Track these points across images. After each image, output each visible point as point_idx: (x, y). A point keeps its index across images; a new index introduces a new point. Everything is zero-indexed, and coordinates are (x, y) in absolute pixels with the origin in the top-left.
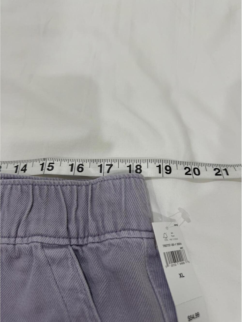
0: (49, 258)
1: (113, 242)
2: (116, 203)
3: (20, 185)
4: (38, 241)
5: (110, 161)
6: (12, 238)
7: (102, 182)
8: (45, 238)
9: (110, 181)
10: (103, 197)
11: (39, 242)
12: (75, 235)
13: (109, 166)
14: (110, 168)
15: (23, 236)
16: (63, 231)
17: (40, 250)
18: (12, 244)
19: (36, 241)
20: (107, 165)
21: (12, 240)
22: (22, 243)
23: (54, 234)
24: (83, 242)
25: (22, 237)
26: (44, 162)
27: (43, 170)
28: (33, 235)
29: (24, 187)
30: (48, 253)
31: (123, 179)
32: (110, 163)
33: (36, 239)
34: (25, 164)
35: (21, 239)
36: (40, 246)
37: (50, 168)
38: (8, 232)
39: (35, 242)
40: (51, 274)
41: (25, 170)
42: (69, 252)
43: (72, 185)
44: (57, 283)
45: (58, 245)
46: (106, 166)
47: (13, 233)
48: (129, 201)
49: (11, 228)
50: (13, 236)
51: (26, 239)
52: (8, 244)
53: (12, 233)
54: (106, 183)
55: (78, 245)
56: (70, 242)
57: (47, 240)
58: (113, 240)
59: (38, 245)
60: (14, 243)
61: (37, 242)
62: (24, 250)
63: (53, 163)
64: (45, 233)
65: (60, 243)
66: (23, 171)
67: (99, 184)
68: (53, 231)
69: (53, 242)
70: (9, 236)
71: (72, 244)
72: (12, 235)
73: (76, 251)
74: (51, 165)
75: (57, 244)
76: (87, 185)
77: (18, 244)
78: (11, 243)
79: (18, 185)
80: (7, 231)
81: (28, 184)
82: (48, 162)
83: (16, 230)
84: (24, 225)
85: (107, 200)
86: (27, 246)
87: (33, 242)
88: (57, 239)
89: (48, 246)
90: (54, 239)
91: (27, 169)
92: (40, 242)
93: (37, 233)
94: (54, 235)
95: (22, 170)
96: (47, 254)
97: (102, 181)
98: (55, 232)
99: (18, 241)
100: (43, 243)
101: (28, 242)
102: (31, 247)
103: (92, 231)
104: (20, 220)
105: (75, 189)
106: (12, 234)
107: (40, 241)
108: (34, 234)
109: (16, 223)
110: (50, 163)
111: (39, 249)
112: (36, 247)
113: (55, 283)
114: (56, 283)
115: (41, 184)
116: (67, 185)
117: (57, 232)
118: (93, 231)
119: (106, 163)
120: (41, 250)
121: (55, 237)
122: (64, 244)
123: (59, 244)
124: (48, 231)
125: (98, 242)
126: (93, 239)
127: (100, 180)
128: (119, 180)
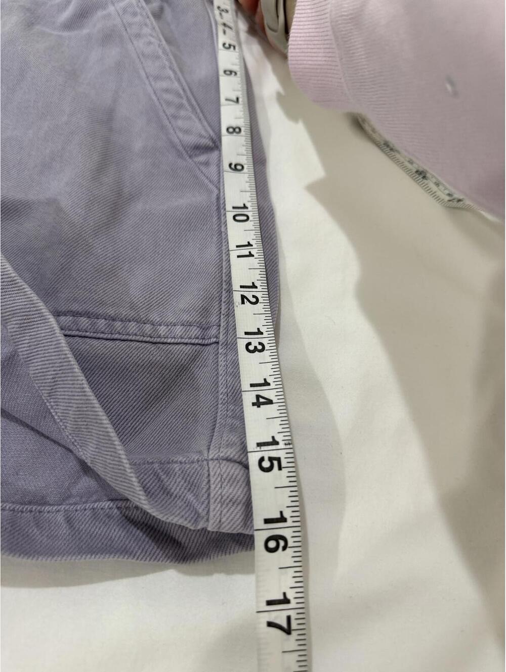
5: (301, 627)
13: (285, 625)
14: (279, 627)
20: (289, 618)
26: (282, 445)
27: (258, 449)
32: (294, 625)
34: (275, 400)
37: (266, 464)
41: (257, 404)
46: (285, 614)
63: (280, 468)
66: (255, 401)
74: (275, 463)
82: (281, 454)
91: (262, 406)
95: (258, 397)
110: (279, 460)
119: (293, 614)
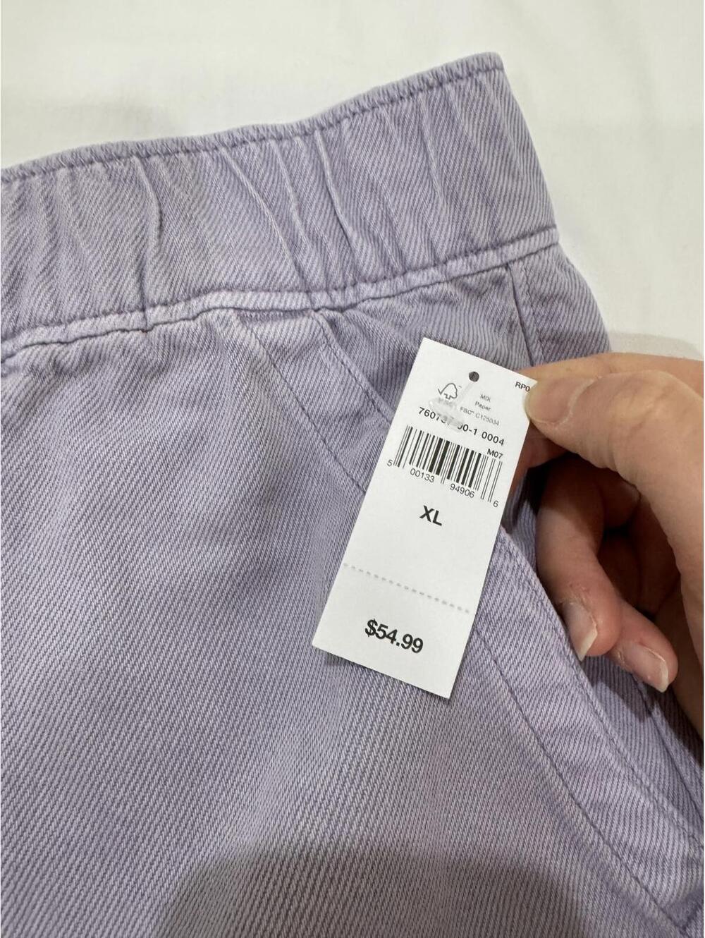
0: (271, 349)
1: (434, 293)
2: (413, 181)
3: (100, 160)
4: (224, 305)
6: (132, 312)
7: (357, 116)
8: (242, 295)
9: (383, 111)
10: (370, 166)
11: (228, 308)
12: (321, 281)
15: (169, 300)
16: (286, 272)
17: (240, 327)
18: (138, 330)
19: (217, 304)
21: (135, 318)
22: (173, 319)
23: (263, 281)
24: (344, 298)
25: (165, 304)
28: (199, 291)
29: (116, 165)
30: (265, 334)
31: (421, 95)
33: (216, 300)
35: (164, 309)
36: (234, 318)
38: (114, 297)
39: (215, 308)
40: (285, 388)
42: (319, 328)
43: (261, 140)
44: (306, 408)
45: (281, 310)
47: (131, 296)
48: (451, 168)
49: (117, 284)
50: (133, 306)
51: (182, 305)
52: (123, 330)
53: (127, 298)
54: (369, 119)
55: (333, 309)
56: (312, 303)
57: (249, 300)
58: (431, 287)
59: (228, 316)
60: (142, 325)
61: (222, 308)
62: (184, 338)
64: (238, 280)
65: (288, 305)
67: (348, 126)
68: (260, 274)
69: (268, 303)
70: (119, 308)
71: (317, 305)
72: (127, 303)
73: (333, 323)
75: (280, 308)
76: (306, 134)
77: (156, 324)
78: (135, 327)
79: (91, 162)
80: (109, 295)
81: (124, 154)
83: (138, 286)
84: (161, 268)
85: (384, 174)
86: (192, 324)
87: (209, 310)
88: (277, 296)
89: (256, 316)
90: (268, 294)
92: (230, 308)
93: (212, 282)
94: (265, 284)
96: (264, 337)
97: (354, 114)
98: (266, 275)
99: (157, 316)
100: (239, 309)
101: (191, 314)
102: (208, 326)
103: (368, 268)
104: (138, 256)
105: (276, 151)
106: (130, 300)
107: (231, 304)
108: (203, 287)
109: (132, 266)
111: (237, 327)
112: (226, 323)
113: (300, 409)
114: (303, 409)
115: (164, 151)
116: (244, 142)
117: (271, 275)
118: (371, 268)
120: (243, 327)
121: (269, 290)
122: (299, 307)
123: (286, 309)
124: (243, 276)
125: (389, 297)
126: (374, 289)
127: (348, 112)
128: (409, 99)
